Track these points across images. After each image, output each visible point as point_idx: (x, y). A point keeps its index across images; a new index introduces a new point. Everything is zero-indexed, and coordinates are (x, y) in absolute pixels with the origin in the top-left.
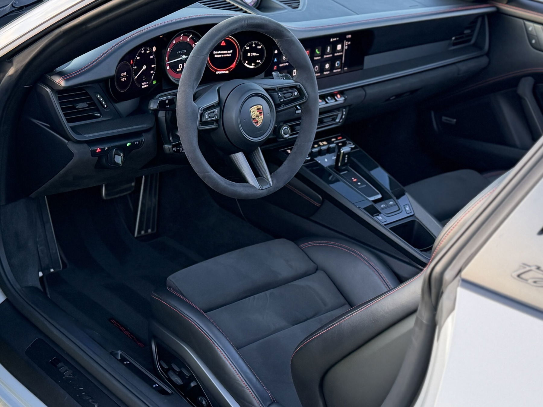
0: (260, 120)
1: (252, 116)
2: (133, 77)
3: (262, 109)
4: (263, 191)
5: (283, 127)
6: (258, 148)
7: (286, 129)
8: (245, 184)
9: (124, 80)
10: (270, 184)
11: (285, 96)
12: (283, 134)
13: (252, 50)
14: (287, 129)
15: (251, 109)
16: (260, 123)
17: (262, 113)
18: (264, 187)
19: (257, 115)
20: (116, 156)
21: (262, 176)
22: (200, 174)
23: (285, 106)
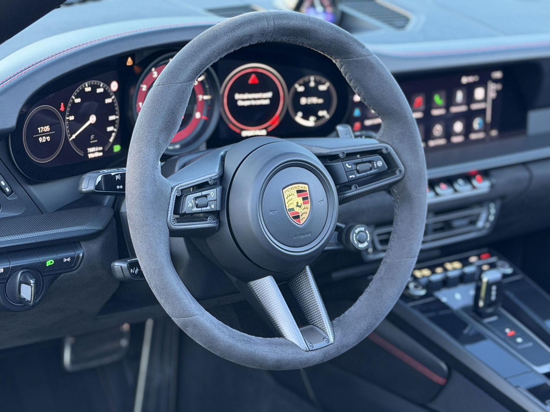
0: (304, 212)
1: (287, 205)
2: (66, 136)
3: (308, 192)
4: (314, 353)
5: (356, 229)
6: (305, 268)
7: (362, 231)
8: (277, 339)
9: (44, 141)
10: (328, 340)
11: (358, 168)
12: (356, 242)
13: (309, 92)
14: (364, 232)
15: (284, 191)
16: (304, 219)
17: (309, 200)
18: (316, 346)
19: (297, 203)
20: (23, 286)
21: (312, 324)
22: (177, 319)
23: (358, 188)
